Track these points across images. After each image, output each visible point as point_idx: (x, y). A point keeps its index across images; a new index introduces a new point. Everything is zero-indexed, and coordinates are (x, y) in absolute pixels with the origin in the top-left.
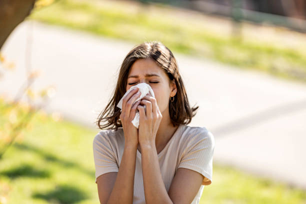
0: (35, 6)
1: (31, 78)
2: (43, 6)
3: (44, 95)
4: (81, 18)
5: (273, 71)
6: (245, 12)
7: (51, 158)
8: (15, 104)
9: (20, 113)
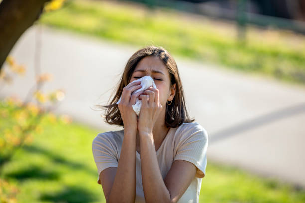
0: (43, 10)
1: (41, 81)
2: (51, 11)
3: (53, 98)
4: (88, 22)
5: (278, 74)
6: (250, 16)
7: (59, 160)
8: (24, 107)
9: (30, 116)
